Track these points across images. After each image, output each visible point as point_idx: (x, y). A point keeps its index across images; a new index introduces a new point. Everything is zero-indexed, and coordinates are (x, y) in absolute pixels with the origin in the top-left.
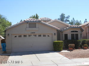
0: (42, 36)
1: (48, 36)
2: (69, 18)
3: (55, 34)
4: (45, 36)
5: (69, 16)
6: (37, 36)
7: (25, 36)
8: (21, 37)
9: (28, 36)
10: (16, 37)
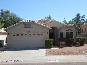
0: (36, 34)
1: (42, 34)
2: (84, 17)
3: (47, 33)
4: (39, 35)
5: (85, 16)
6: (32, 34)
7: (22, 35)
8: (19, 35)
9: (24, 34)
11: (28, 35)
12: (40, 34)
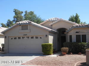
6: (30, 38)
8: (16, 39)
9: (21, 38)
10: (12, 39)
11: (26, 38)
12: (39, 38)
